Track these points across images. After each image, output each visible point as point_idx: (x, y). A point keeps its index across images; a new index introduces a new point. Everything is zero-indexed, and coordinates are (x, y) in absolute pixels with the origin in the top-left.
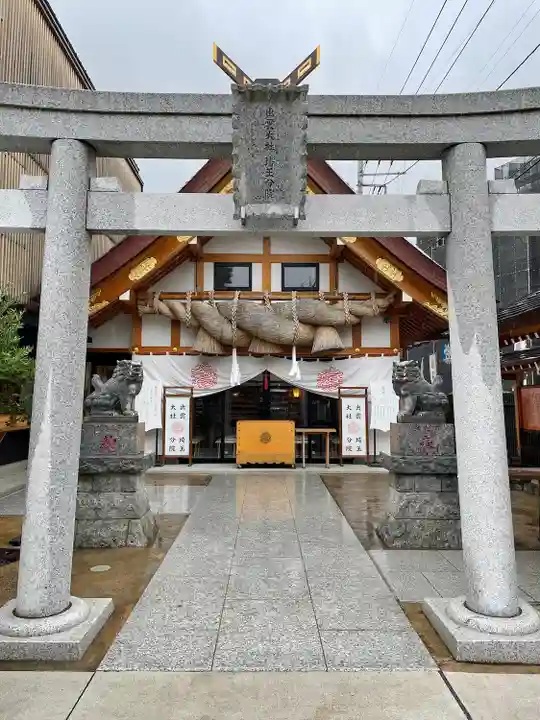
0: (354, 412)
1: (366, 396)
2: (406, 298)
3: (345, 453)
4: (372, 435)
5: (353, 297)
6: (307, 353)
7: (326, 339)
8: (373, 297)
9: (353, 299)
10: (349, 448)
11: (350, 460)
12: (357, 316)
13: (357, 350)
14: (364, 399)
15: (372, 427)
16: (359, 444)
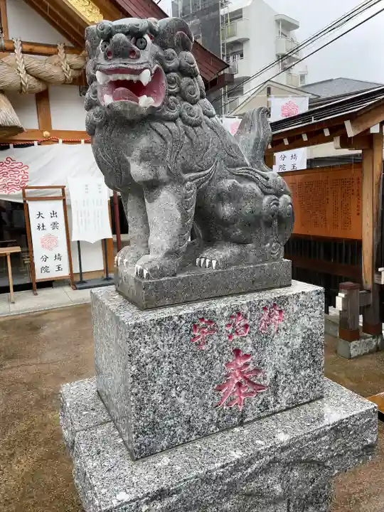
0: (48, 221)
1: (63, 198)
4: (75, 248)
8: (62, 51)
9: (31, 52)
10: (46, 269)
11: (48, 284)
12: (39, 79)
13: (46, 133)
14: (61, 202)
15: (74, 238)
16: (58, 262)
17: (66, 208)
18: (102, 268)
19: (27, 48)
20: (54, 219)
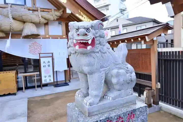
1: (52, 57)
2: (68, 11)
3: (43, 82)
5: (43, 10)
6: (16, 34)
7: (30, 29)
8: (53, 11)
9: (43, 11)
10: (46, 80)
11: (46, 85)
12: (45, 19)
13: (47, 36)
15: (55, 70)
16: (50, 78)
17: (53, 59)
18: (64, 80)
19: (42, 10)
20: (49, 64)
